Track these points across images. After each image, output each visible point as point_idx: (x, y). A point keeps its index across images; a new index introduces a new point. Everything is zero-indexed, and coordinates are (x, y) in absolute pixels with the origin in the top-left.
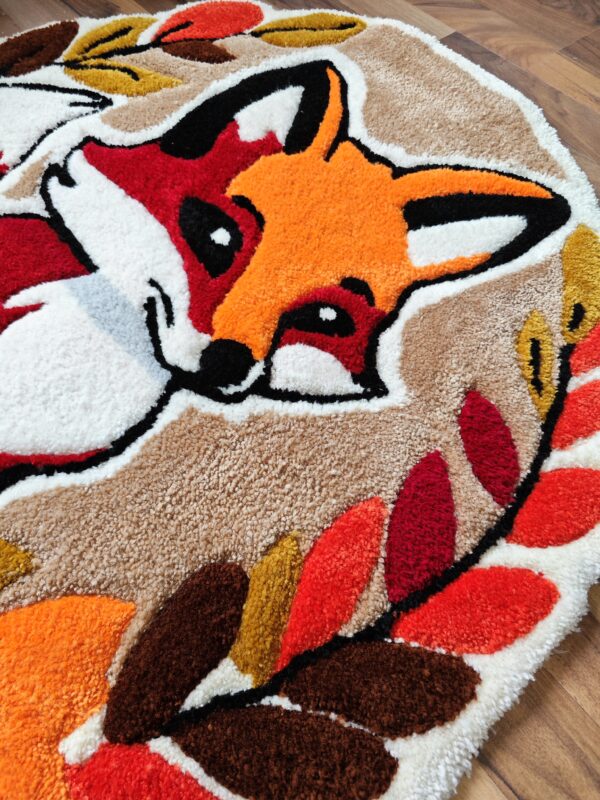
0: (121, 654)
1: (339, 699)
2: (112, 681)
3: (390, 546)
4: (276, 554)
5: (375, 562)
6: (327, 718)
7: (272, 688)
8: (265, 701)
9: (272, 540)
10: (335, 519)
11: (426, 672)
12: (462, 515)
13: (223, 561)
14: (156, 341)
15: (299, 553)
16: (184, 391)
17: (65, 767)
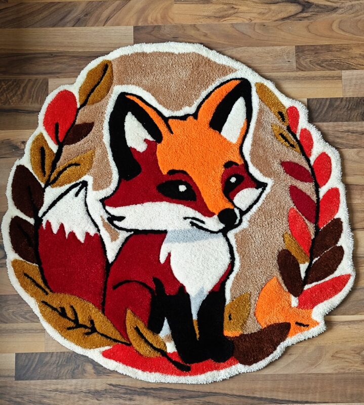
0: (283, 285)
1: (324, 248)
2: (287, 290)
3: (303, 215)
4: (287, 240)
5: (304, 220)
6: (325, 253)
7: (312, 260)
8: (313, 263)
9: (283, 238)
10: (288, 221)
11: (332, 228)
12: (309, 193)
13: (279, 252)
14: (207, 230)
15: (289, 235)
16: (229, 232)
17: (297, 308)
